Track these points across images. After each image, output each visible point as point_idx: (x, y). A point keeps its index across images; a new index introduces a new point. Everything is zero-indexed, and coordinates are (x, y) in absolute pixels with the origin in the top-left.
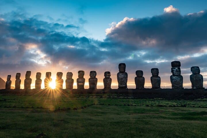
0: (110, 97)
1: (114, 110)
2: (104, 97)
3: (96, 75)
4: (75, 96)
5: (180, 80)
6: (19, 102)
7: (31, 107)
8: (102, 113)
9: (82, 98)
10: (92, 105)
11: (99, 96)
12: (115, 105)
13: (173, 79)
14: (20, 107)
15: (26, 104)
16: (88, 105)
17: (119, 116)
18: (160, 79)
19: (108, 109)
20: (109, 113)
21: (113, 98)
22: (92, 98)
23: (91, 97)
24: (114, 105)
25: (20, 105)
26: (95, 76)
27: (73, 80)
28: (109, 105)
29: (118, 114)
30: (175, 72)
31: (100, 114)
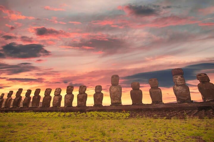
5: (186, 91)
13: (177, 90)
18: (161, 91)
26: (85, 91)
27: (61, 96)
30: (178, 81)
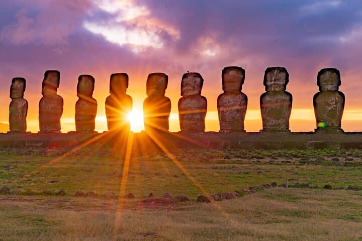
0: (338, 160)
1: (341, 205)
2: (314, 160)
3: (287, 81)
4: (212, 157)
6: (22, 177)
7: (57, 191)
8: (296, 214)
9: (234, 162)
10: (267, 186)
11: (295, 156)
12: (350, 188)
14: (23, 190)
15: (42, 182)
16: (251, 188)
17: (352, 224)
19: (322, 200)
20: (320, 214)
21: (346, 165)
22: (270, 163)
23: (268, 160)
24: (347, 187)
25: (22, 185)
26: (285, 86)
27: (205, 99)
28: (327, 187)
29: (352, 219)
31: (287, 218)
